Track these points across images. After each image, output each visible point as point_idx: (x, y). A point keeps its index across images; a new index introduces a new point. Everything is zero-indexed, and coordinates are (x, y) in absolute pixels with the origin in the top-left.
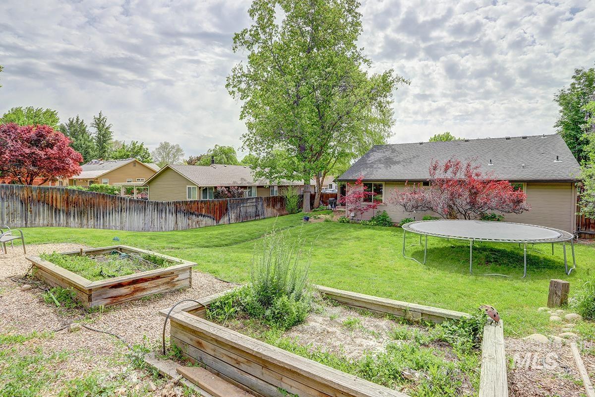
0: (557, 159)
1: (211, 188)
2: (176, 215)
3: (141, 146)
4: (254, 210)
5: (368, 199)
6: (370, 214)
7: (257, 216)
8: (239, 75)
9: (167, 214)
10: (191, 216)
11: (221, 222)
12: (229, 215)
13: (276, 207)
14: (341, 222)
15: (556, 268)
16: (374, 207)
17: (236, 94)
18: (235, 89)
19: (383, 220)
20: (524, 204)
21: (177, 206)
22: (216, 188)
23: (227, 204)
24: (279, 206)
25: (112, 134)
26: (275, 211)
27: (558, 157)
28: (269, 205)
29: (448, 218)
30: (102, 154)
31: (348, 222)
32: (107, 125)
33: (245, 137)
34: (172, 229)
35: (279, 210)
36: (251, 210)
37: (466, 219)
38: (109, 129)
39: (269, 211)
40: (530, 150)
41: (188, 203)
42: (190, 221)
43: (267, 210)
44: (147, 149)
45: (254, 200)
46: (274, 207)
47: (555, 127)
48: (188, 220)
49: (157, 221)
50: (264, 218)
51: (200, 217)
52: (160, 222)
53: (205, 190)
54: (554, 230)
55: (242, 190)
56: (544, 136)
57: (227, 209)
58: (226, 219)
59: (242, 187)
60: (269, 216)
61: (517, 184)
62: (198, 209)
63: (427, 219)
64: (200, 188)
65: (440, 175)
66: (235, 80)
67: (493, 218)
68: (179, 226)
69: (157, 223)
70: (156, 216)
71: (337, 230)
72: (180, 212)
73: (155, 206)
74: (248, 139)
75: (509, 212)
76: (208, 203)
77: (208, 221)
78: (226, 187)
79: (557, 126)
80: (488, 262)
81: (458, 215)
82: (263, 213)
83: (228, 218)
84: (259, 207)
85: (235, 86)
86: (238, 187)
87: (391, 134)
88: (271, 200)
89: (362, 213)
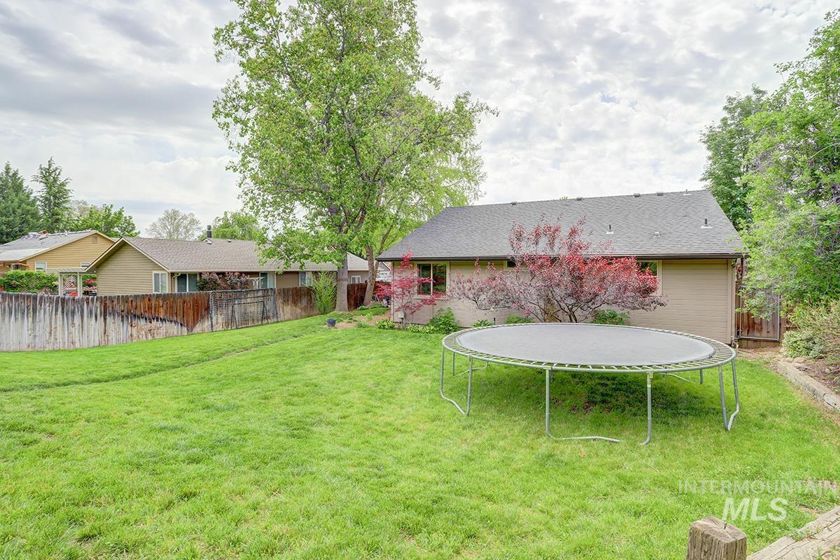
0: (706, 223)
1: (193, 275)
2: (105, 319)
3: (120, 213)
4: (260, 309)
5: (424, 289)
6: (426, 313)
7: (264, 317)
8: (234, 96)
9: (85, 318)
10: (135, 322)
11: (198, 328)
12: (212, 318)
13: (299, 304)
14: (380, 328)
15: (707, 413)
16: (432, 302)
17: (232, 126)
18: (230, 120)
19: (444, 323)
20: (657, 294)
21: (105, 304)
22: (201, 274)
23: (208, 301)
24: (304, 301)
25: (70, 194)
26: (299, 311)
27: (706, 220)
28: (288, 301)
29: (545, 321)
30: (53, 224)
31: (392, 328)
32: (62, 179)
33: (246, 194)
34: (97, 344)
35: (305, 309)
36: (254, 309)
37: (571, 321)
38: (64, 186)
39: (287, 310)
40: (667, 212)
41: (130, 299)
42: (134, 330)
43: (283, 308)
44: (131, 218)
45: (260, 294)
46: (295, 303)
47: (702, 180)
48: (129, 328)
49: (63, 330)
50: (278, 322)
51: (154, 322)
52: (69, 333)
53: (182, 277)
54: (702, 340)
55: (248, 278)
56: (687, 192)
57: (208, 309)
58: (207, 324)
59: (247, 273)
60: (286, 317)
61: (645, 263)
62: (150, 308)
63: (511, 322)
64: (172, 274)
65: (527, 249)
66: (229, 104)
67: (612, 319)
68: (110, 338)
69: (64, 334)
70: (59, 322)
71: (363, 341)
72: (113, 313)
73: (57, 304)
74: (251, 199)
75: (634, 308)
76: (172, 299)
77: (173, 328)
78: (218, 274)
79: (704, 179)
80: (591, 403)
81: (560, 313)
82: (276, 315)
83: (210, 323)
84: (269, 306)
85: (227, 115)
86: (241, 273)
87: (479, 193)
88: (291, 293)
89: (413, 313)
